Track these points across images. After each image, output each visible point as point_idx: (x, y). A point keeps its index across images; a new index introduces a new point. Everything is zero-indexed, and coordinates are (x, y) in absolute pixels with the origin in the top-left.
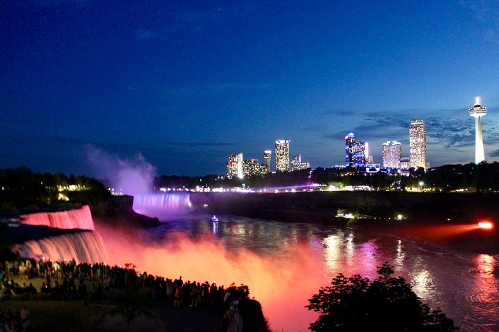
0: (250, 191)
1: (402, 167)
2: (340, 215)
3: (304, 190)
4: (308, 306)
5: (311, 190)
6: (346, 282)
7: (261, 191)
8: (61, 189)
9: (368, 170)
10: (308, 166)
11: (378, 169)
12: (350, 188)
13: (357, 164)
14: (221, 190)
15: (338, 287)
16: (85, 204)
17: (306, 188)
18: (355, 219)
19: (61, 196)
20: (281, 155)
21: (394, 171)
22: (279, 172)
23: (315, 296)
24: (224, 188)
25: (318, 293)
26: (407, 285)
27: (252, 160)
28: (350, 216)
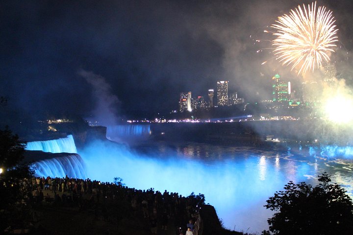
0: (198, 121)
2: (268, 139)
3: (240, 120)
4: (266, 206)
5: (246, 120)
6: (295, 188)
7: (206, 122)
8: (50, 122)
9: (290, 104)
10: (243, 101)
11: (298, 103)
12: (277, 118)
13: (282, 99)
14: (175, 121)
15: (289, 191)
16: (69, 133)
18: (281, 142)
19: (50, 128)
21: (311, 104)
22: (220, 106)
23: (271, 198)
24: (177, 119)
25: (274, 196)
26: (342, 190)
27: (199, 97)
28: (277, 140)
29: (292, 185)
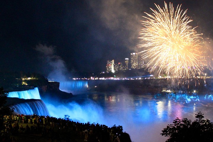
0: (118, 79)
1: (196, 66)
2: (164, 91)
3: (146, 78)
4: (162, 134)
5: (149, 78)
6: (180, 122)
7: (124, 79)
8: (23, 79)
11: (183, 67)
12: (169, 77)
14: (103, 79)
15: (176, 124)
16: (36, 87)
18: (172, 92)
19: (24, 83)
22: (132, 69)
23: (165, 129)
24: (105, 77)
25: (166, 127)
26: (211, 123)
27: (119, 63)
28: (169, 91)
29: (178, 120)
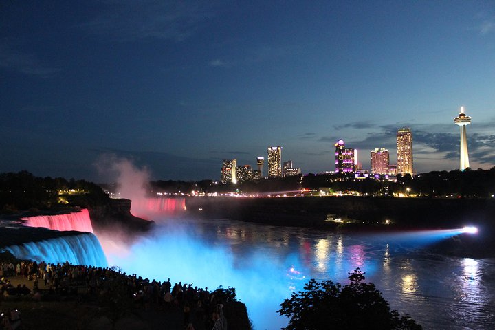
0: (243, 195)
1: (390, 173)
2: (329, 219)
3: (296, 195)
5: (302, 195)
7: (253, 196)
8: (61, 192)
9: (356, 176)
10: (300, 172)
11: (366, 176)
12: (340, 194)
13: (346, 171)
14: (215, 194)
16: (83, 207)
17: (297, 193)
18: (345, 223)
19: (61, 199)
20: (273, 161)
21: (382, 177)
22: (271, 178)
24: (219, 192)
27: (246, 166)
28: (339, 220)
